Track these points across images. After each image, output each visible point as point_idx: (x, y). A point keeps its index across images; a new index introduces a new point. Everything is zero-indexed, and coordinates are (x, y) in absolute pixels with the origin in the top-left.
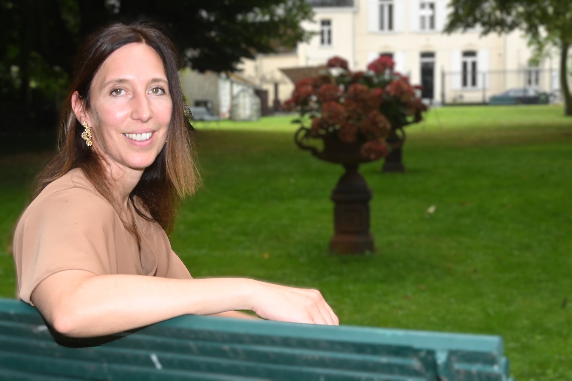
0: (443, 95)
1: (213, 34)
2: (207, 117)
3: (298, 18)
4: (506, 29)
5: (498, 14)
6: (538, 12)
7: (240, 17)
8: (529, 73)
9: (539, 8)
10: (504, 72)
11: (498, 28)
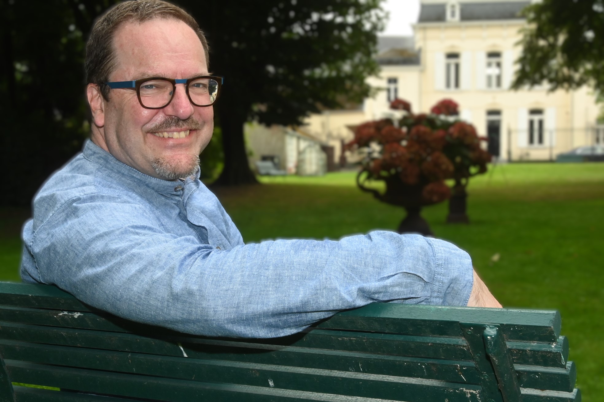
0: (509, 153)
1: (280, 88)
2: (273, 171)
3: (365, 74)
4: (574, 85)
5: (565, 71)
7: (307, 73)
8: (597, 131)
10: (571, 130)
11: (566, 85)
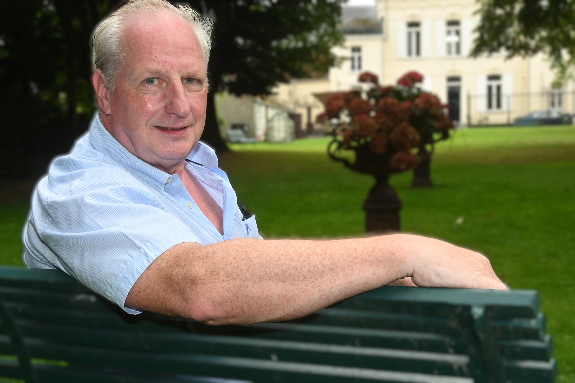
0: (469, 118)
1: (249, 59)
2: (243, 139)
3: (330, 44)
4: (530, 52)
5: (522, 38)
6: (561, 36)
7: (274, 44)
8: (552, 95)
9: (562, 32)
10: (528, 95)
11: (523, 52)
